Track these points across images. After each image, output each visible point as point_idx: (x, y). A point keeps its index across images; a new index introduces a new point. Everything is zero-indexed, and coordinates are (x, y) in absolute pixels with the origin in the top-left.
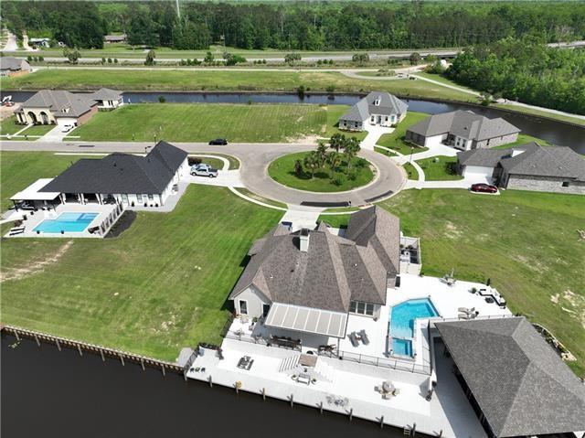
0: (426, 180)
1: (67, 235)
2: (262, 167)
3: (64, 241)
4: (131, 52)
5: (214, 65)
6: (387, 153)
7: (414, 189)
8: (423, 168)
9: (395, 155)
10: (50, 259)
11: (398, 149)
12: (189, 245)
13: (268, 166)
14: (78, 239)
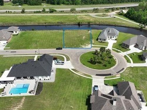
0: (134, 63)
1: (22, 94)
2: (77, 59)
3: (21, 97)
4: (14, 7)
5: (46, 13)
6: (117, 51)
7: (131, 67)
8: (131, 58)
9: (120, 52)
10: (19, 106)
11: (120, 50)
12: (66, 97)
13: (79, 58)
14: (26, 96)
